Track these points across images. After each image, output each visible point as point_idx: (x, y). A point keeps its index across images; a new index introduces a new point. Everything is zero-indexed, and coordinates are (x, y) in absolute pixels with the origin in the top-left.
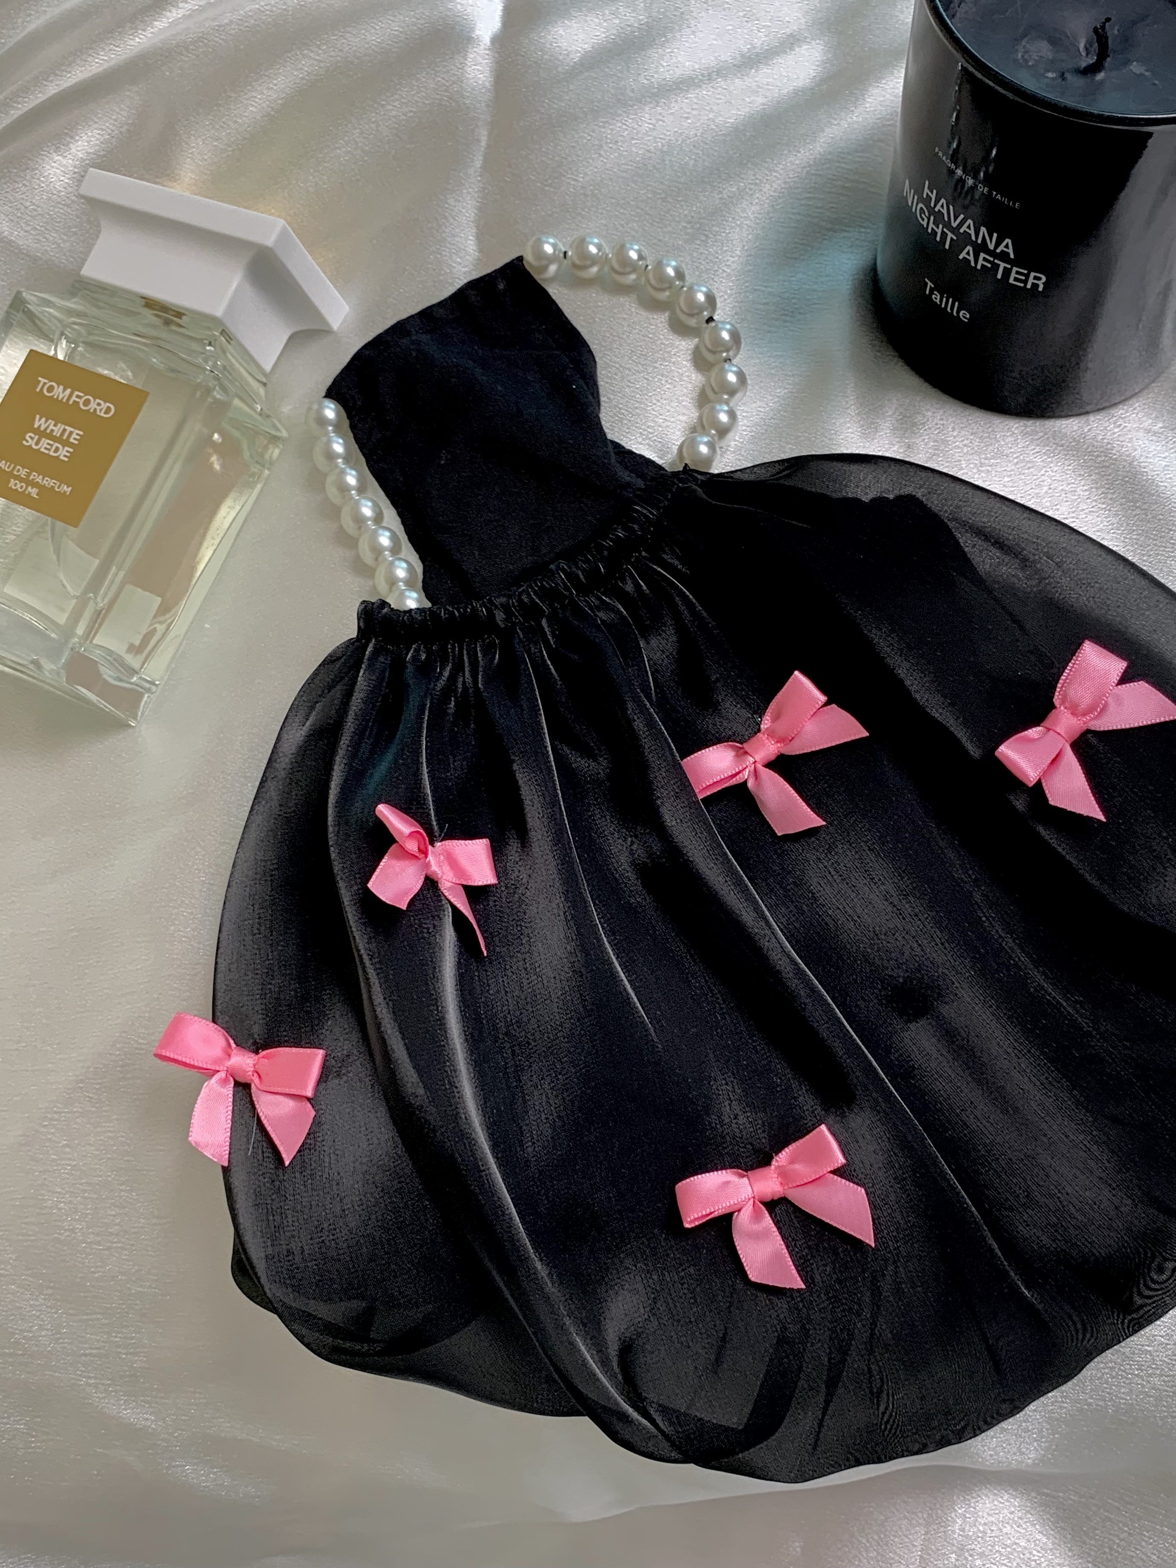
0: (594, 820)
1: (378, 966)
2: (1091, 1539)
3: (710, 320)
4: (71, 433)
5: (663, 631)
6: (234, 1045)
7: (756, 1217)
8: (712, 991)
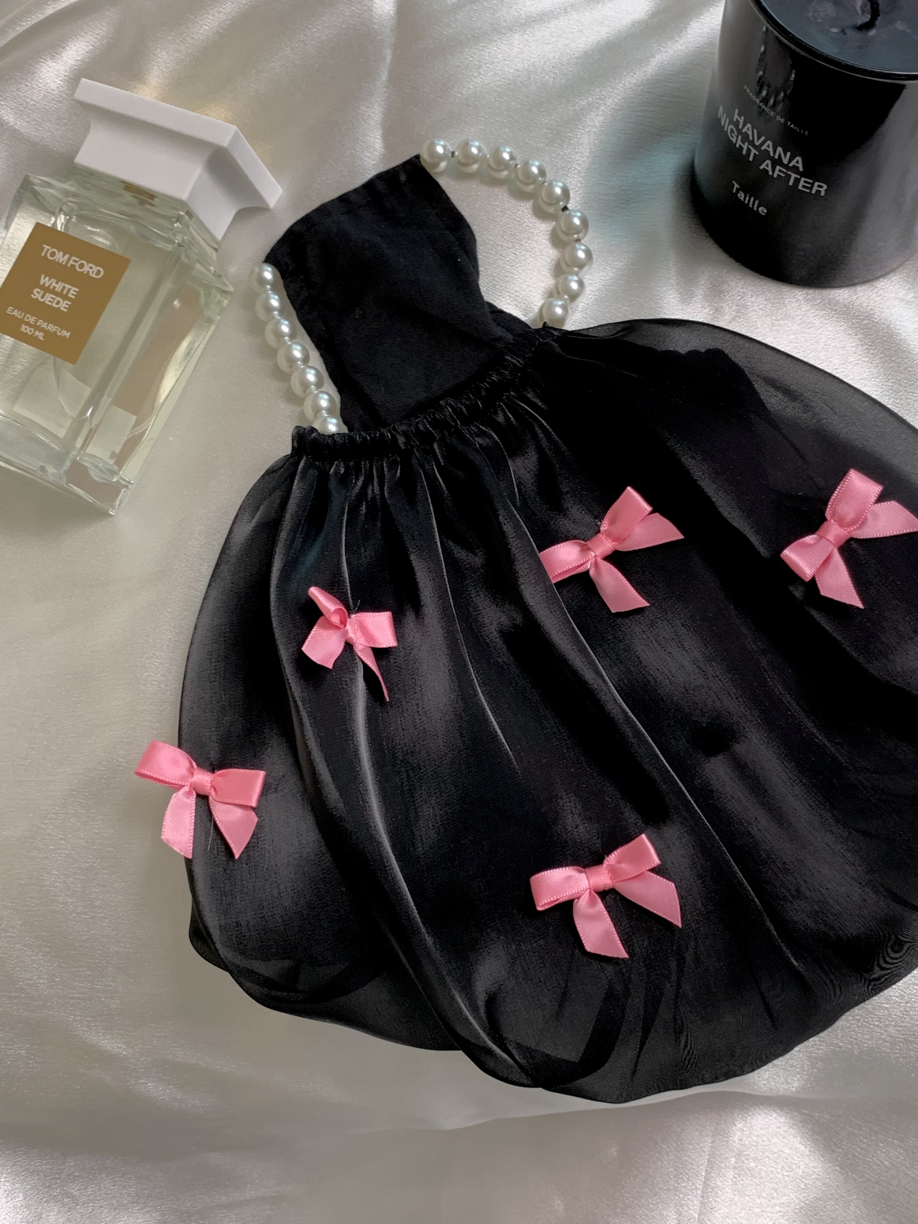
0: (471, 597)
1: (309, 709)
2: (838, 1148)
3: (565, 208)
4: (69, 290)
5: (526, 453)
6: (195, 766)
7: (592, 902)
8: (559, 731)
